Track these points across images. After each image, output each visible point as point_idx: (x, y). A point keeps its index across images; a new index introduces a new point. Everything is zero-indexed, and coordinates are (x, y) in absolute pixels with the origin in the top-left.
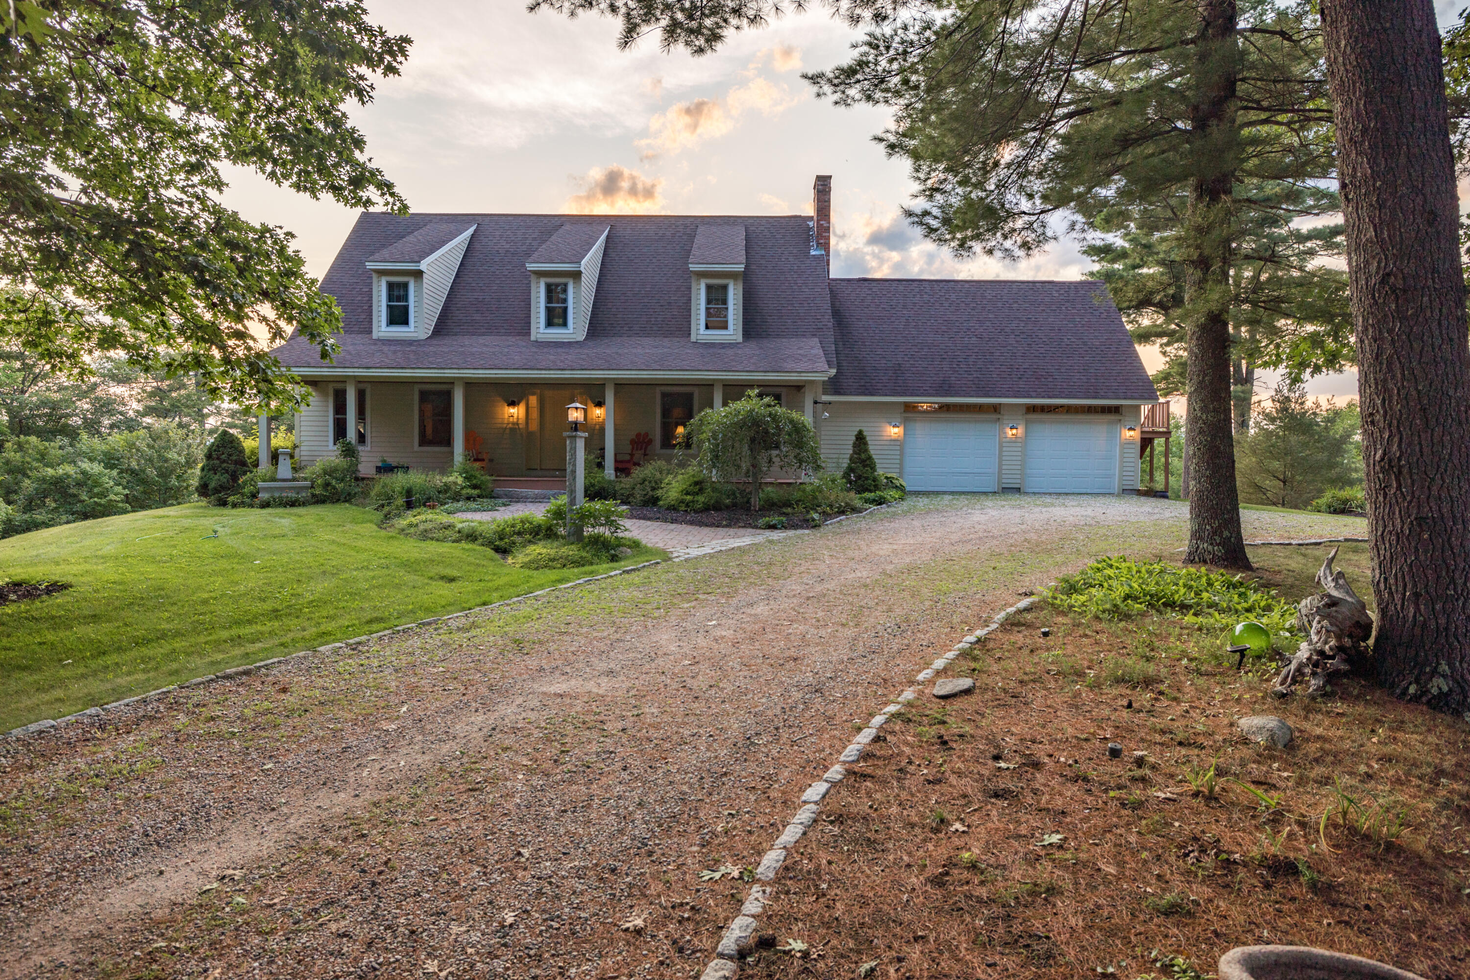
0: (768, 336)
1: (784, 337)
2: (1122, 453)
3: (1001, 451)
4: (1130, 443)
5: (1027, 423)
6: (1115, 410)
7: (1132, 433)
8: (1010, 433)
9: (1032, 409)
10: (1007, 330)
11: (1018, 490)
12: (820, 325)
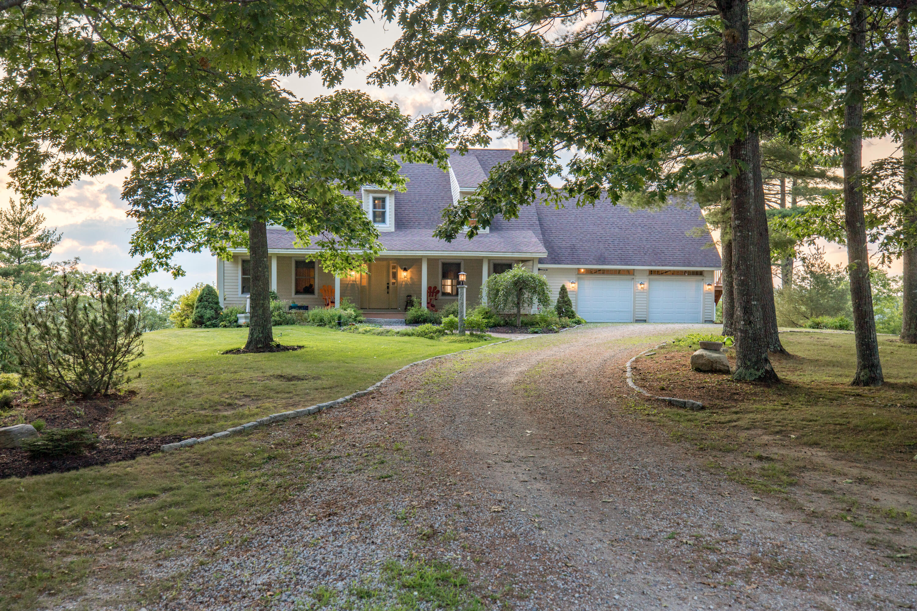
0: (501, 229)
1: (511, 230)
2: (704, 299)
3: (635, 298)
4: (709, 293)
5: (650, 280)
6: (700, 273)
7: (710, 287)
8: (640, 287)
9: (651, 272)
10: (637, 223)
11: (645, 321)
12: (531, 223)
